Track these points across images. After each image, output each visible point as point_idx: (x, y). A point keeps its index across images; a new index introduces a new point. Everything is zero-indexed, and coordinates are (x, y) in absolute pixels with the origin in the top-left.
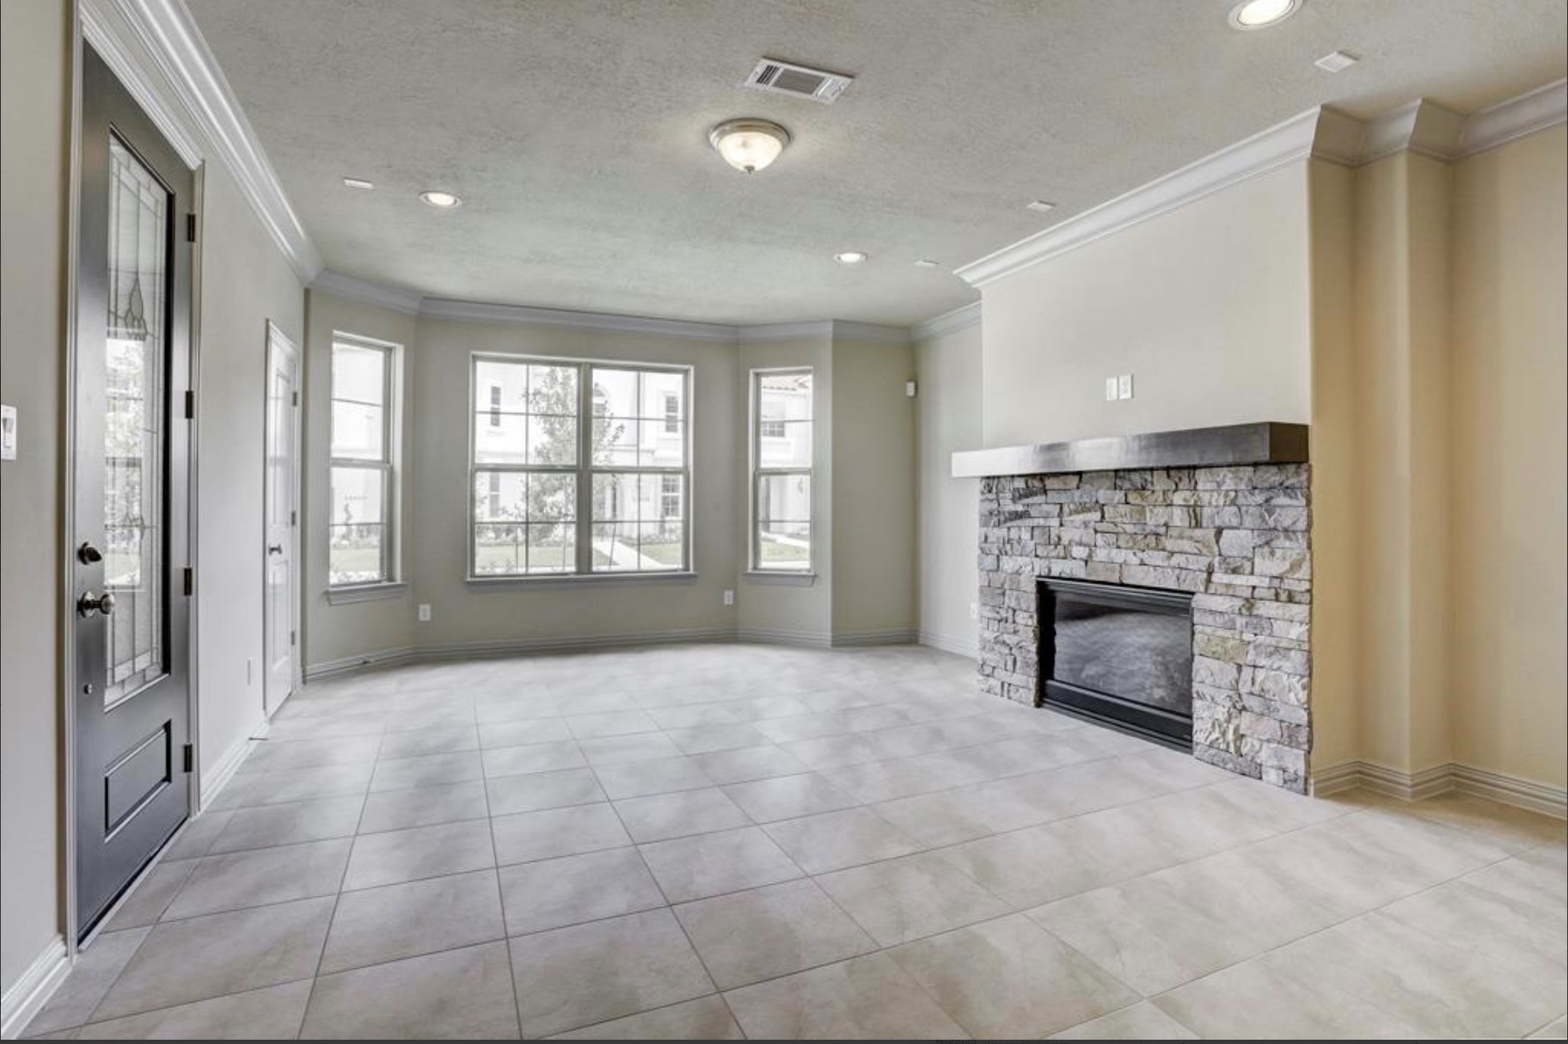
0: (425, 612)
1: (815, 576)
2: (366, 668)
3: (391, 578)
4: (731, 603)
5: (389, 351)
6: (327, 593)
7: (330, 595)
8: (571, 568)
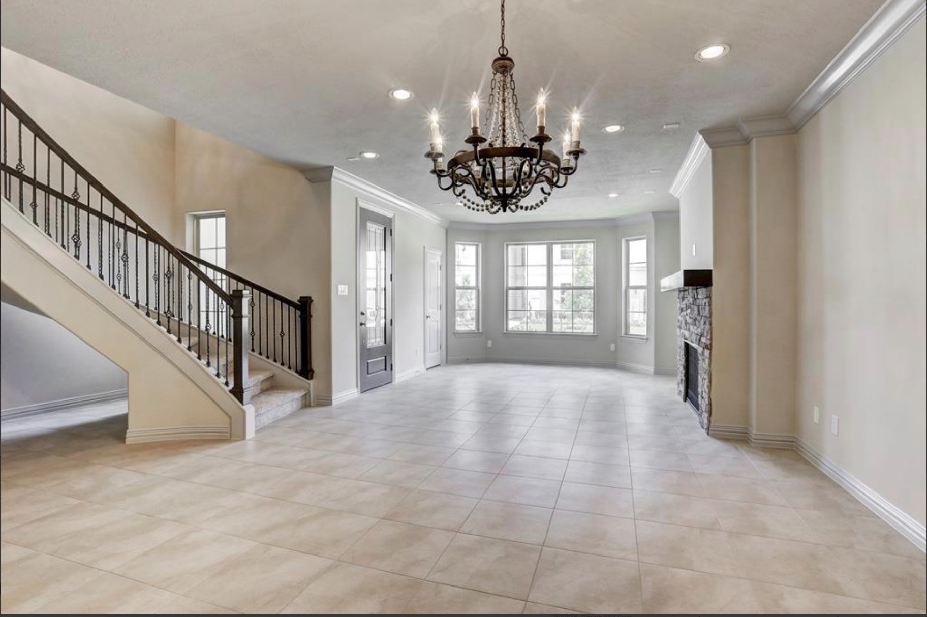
0: (490, 344)
1: (647, 339)
2: (468, 362)
3: (478, 330)
4: (614, 349)
5: (477, 246)
6: (454, 333)
7: (456, 334)
8: (545, 330)
